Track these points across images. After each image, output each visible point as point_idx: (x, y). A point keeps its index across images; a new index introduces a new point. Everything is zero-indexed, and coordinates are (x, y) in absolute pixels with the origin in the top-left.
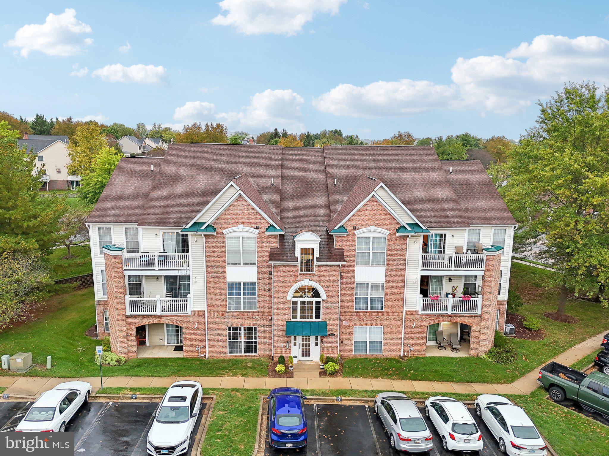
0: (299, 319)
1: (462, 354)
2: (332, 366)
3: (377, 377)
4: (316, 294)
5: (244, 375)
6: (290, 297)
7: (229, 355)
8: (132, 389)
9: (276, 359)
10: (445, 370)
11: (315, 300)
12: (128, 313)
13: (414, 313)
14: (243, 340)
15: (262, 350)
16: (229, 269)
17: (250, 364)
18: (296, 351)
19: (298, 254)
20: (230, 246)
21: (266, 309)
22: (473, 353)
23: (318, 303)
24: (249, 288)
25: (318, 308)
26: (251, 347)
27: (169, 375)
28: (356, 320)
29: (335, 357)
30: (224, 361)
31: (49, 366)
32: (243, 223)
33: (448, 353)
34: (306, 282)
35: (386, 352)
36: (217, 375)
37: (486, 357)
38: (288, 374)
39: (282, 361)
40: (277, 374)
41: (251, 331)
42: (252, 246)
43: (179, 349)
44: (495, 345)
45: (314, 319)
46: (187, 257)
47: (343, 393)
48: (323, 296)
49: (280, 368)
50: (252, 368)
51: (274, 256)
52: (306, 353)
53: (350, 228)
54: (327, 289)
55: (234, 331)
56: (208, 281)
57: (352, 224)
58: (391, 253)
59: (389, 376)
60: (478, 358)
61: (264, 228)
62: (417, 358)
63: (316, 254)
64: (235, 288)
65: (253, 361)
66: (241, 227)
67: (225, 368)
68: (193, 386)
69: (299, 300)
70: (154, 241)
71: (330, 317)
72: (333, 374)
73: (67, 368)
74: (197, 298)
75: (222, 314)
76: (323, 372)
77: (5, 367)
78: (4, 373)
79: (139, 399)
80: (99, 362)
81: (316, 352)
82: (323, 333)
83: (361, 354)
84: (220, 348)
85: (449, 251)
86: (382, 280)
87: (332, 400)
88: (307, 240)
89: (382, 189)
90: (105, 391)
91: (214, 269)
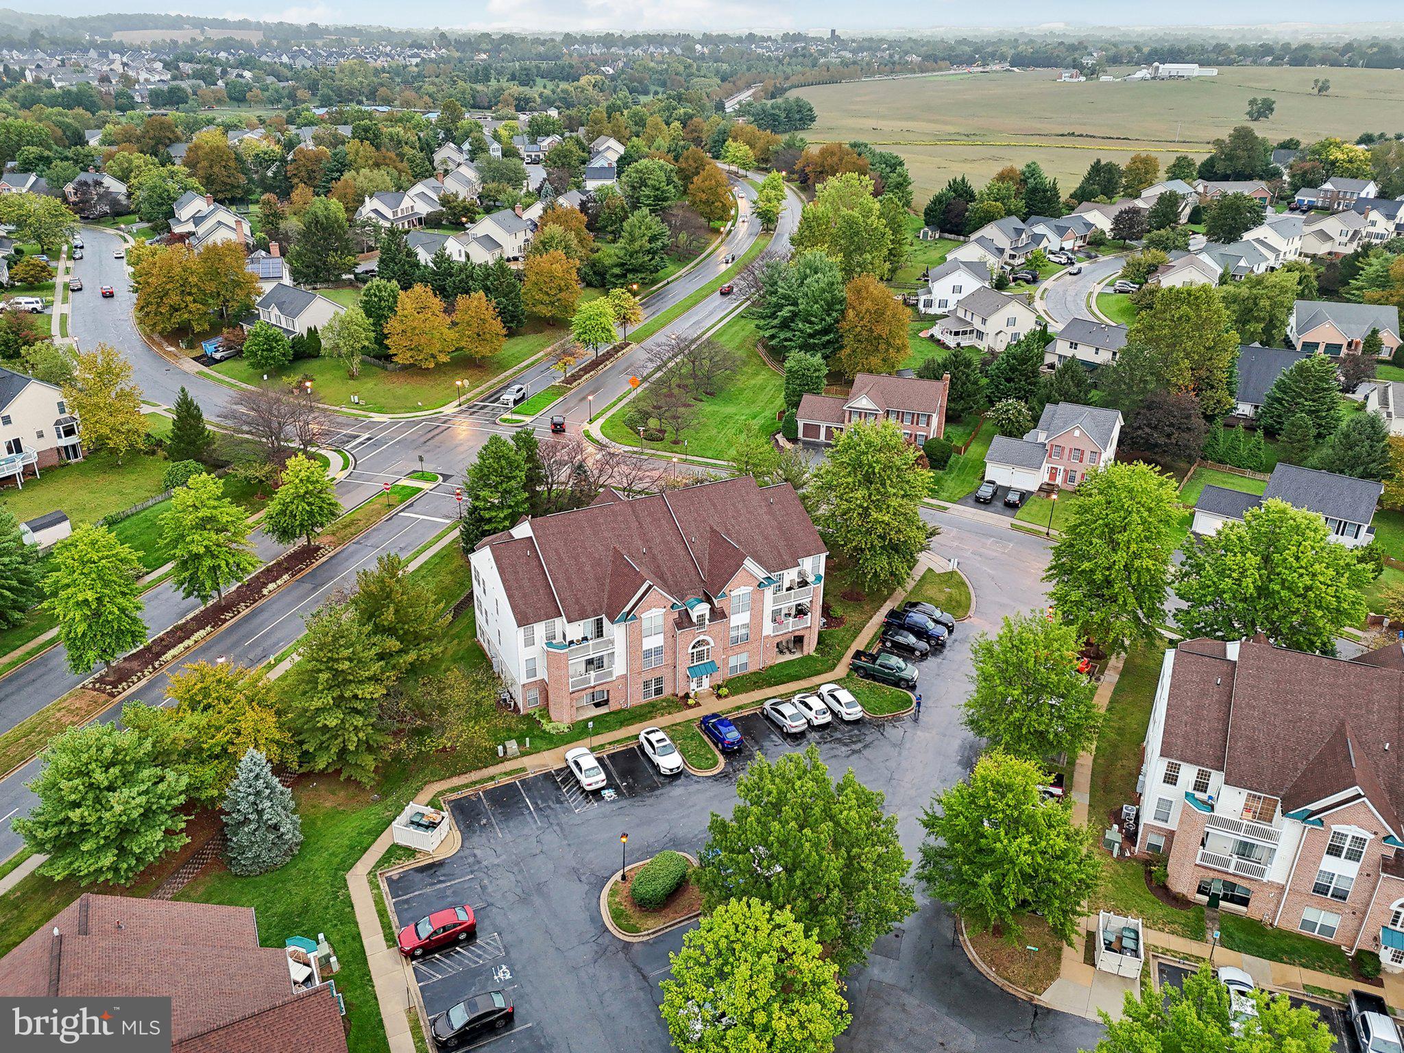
0: (695, 664)
1: (798, 655)
2: (724, 691)
4: (709, 643)
5: (669, 713)
6: (689, 651)
7: (643, 701)
8: (610, 743)
9: (681, 694)
10: (792, 671)
11: (706, 647)
12: (571, 690)
13: (769, 637)
14: (653, 688)
15: (667, 691)
16: (644, 640)
17: (666, 704)
18: (693, 685)
19: (695, 620)
20: (646, 624)
21: (671, 662)
22: (805, 653)
23: (708, 649)
24: (658, 651)
25: (708, 653)
26: (659, 691)
27: (623, 726)
28: (731, 653)
29: (720, 682)
30: (641, 706)
31: (530, 745)
32: (655, 606)
33: (788, 657)
34: (702, 637)
35: (752, 668)
36: (651, 719)
37: (814, 654)
38: (698, 704)
39: (687, 696)
40: (690, 707)
41: (659, 681)
42: (660, 621)
43: (600, 704)
45: (705, 661)
46: (604, 643)
47: (740, 708)
48: (712, 644)
49: (690, 702)
50: (669, 706)
51: (675, 626)
52: (700, 684)
53: (727, 593)
54: (714, 639)
55: (646, 684)
56: (629, 653)
57: (729, 590)
58: (754, 601)
59: (761, 688)
60: (809, 656)
61: (669, 606)
62: (770, 667)
63: (707, 617)
64: (648, 653)
65: (664, 700)
66: (654, 610)
68: (658, 730)
69: (695, 651)
70: (576, 630)
71: (717, 657)
72: (726, 696)
73: (538, 742)
74: (619, 667)
75: (639, 673)
76: (719, 697)
77: (501, 754)
78: (505, 759)
79: (619, 748)
80: (553, 732)
81: (706, 683)
82: (712, 668)
83: (734, 675)
84: (637, 698)
85: (786, 584)
86: (748, 621)
87: (736, 714)
88: (701, 609)
89: (748, 561)
90: (594, 749)
91: (634, 645)
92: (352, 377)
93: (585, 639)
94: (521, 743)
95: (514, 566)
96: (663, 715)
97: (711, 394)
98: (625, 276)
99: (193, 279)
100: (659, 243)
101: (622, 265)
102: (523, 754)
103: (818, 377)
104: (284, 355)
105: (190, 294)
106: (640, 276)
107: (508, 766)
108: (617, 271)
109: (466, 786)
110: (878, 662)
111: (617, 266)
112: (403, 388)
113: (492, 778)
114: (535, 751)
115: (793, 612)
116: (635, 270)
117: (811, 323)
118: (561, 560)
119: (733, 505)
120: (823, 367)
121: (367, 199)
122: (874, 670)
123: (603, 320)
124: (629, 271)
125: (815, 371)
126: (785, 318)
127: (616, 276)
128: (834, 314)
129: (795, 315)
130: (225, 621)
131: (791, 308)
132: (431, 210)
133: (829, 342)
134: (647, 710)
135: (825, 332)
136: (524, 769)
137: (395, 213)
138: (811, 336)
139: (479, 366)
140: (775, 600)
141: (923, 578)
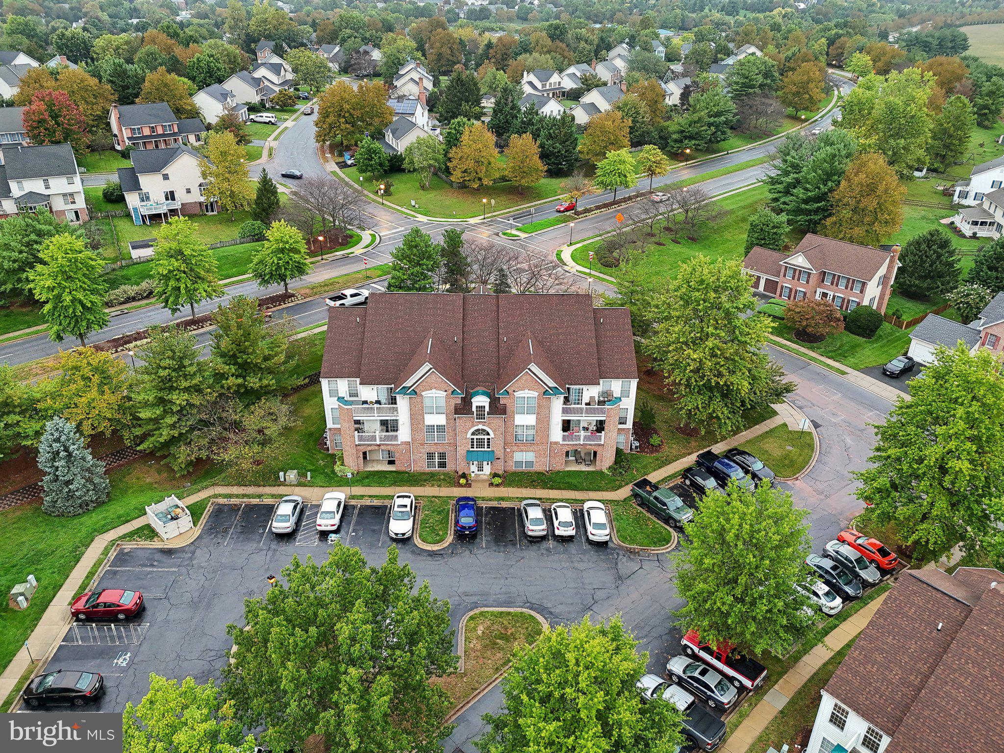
0: (475, 449)
1: (590, 469)
2: (497, 480)
3: (526, 487)
4: (488, 434)
5: (439, 486)
6: (469, 436)
7: (427, 470)
8: (370, 496)
9: (460, 473)
10: (574, 481)
11: (486, 437)
12: (357, 443)
13: (556, 443)
14: (437, 460)
15: (450, 467)
16: (426, 416)
17: (442, 477)
18: (474, 468)
19: (474, 409)
20: (427, 403)
21: (452, 441)
22: (598, 468)
23: (488, 439)
24: (441, 428)
25: (488, 442)
26: (442, 465)
27: (390, 486)
28: (515, 448)
29: (500, 472)
30: (424, 474)
31: (309, 478)
32: (435, 388)
33: (583, 468)
34: (480, 427)
35: (537, 468)
36: (421, 486)
37: (606, 471)
38: (468, 485)
39: (464, 476)
40: (461, 486)
41: (442, 455)
42: (442, 403)
43: (391, 462)
44: (616, 463)
45: (486, 449)
46: (396, 410)
47: (502, 499)
48: (492, 435)
49: (463, 481)
50: (444, 480)
51: (458, 411)
52: (481, 468)
53: (510, 391)
54: (494, 431)
55: (430, 456)
56: (412, 424)
57: (512, 389)
58: (539, 406)
59: (535, 487)
60: (601, 473)
61: (450, 392)
62: (559, 472)
63: (487, 409)
64: (431, 428)
65: (444, 474)
66: (434, 391)
67: (425, 480)
68: (410, 497)
69: (475, 437)
70: (369, 393)
71: (497, 447)
72: (497, 485)
73: (320, 479)
74: (404, 434)
75: (422, 445)
76: (491, 484)
77: (281, 479)
78: (283, 483)
79: (376, 503)
80: (339, 474)
81: (487, 469)
82: (492, 457)
83: (519, 469)
84: (420, 465)
85: (586, 399)
86: (534, 423)
87: (495, 504)
88: (481, 401)
89: (534, 367)
90: (353, 497)
91: (416, 418)
92: (423, 188)
93: (378, 402)
94: (302, 475)
95: (343, 328)
96: (433, 486)
97: (693, 239)
98: (681, 141)
100: (723, 118)
101: (682, 132)
102: (299, 485)
103: (775, 233)
106: (693, 142)
107: (281, 490)
108: (675, 136)
110: (654, 494)
111: (678, 132)
113: (261, 496)
114: (310, 485)
115: (593, 427)
116: (691, 138)
117: (806, 189)
120: (785, 225)
121: (527, 74)
122: (649, 501)
123: (622, 167)
124: (686, 137)
125: (774, 227)
126: (789, 184)
127: (676, 141)
128: (830, 184)
129: (798, 182)
130: (190, 331)
131: (796, 176)
132: (574, 87)
133: (819, 208)
134: (425, 477)
135: (818, 199)
137: (544, 85)
138: (806, 201)
139: (521, 194)
140: (565, 411)
141: (771, 431)
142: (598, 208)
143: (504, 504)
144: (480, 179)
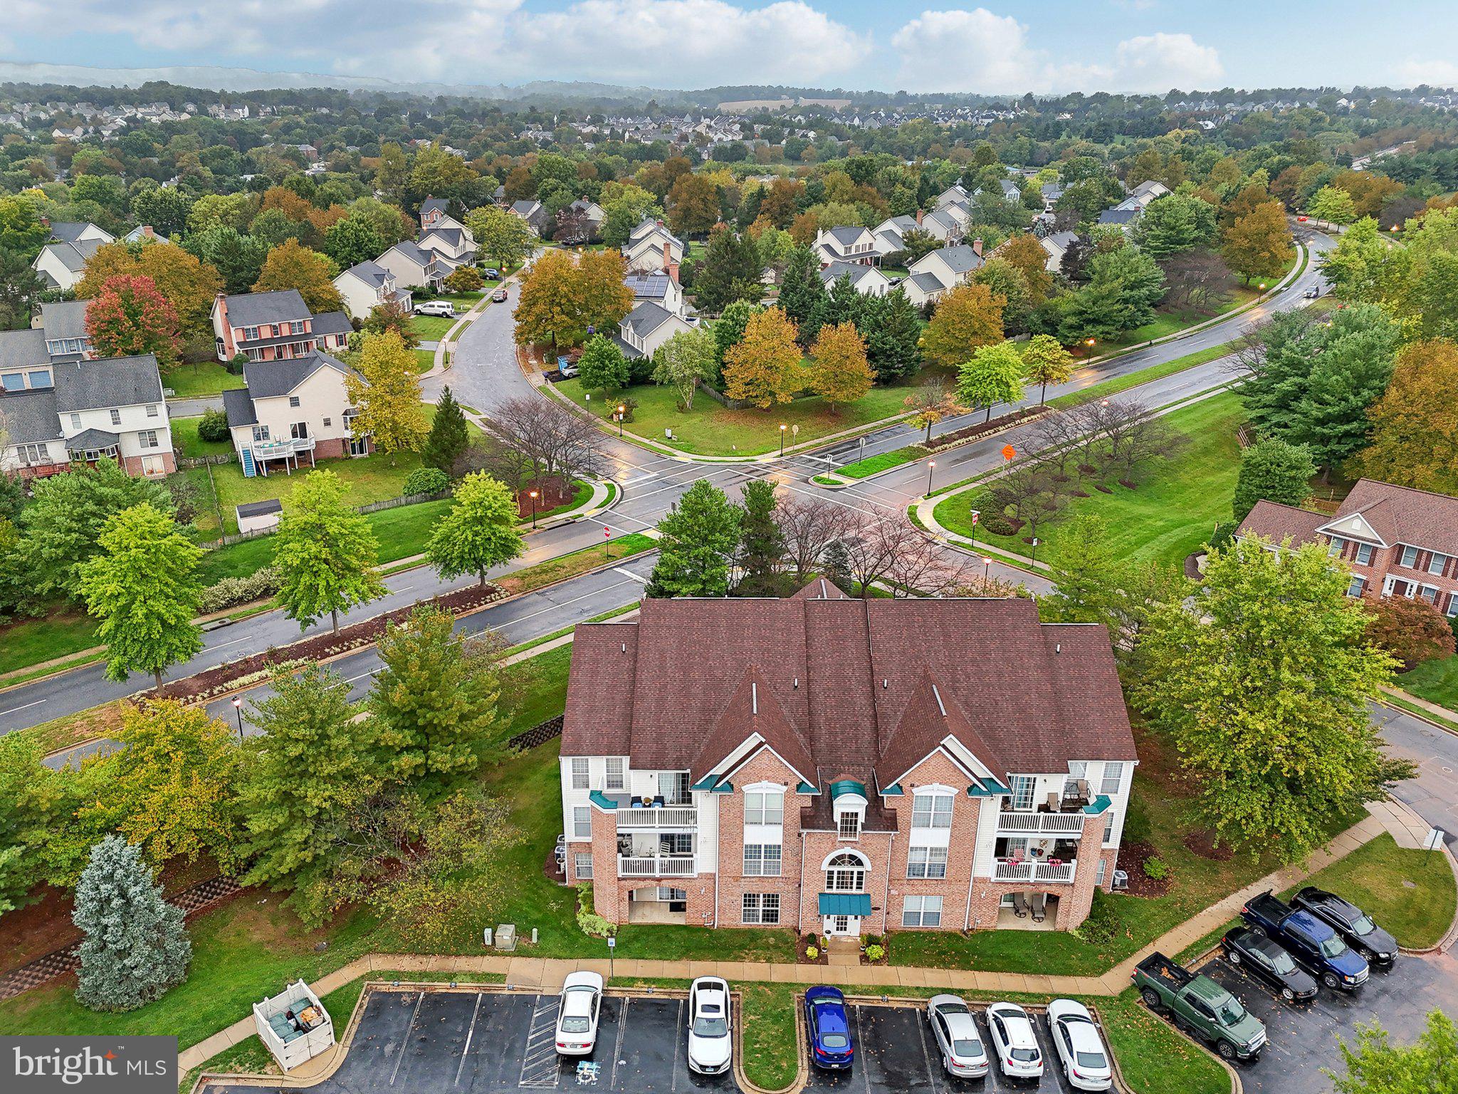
0: (834, 890)
1: (1044, 926)
2: (876, 951)
3: (931, 966)
4: (860, 863)
5: (769, 960)
6: (825, 866)
7: (743, 924)
8: (646, 980)
9: (805, 933)
10: (1018, 953)
11: (856, 869)
12: (620, 874)
13: (984, 880)
14: (761, 908)
15: (786, 920)
16: (747, 828)
17: (772, 940)
18: (830, 924)
19: (837, 818)
20: (750, 804)
21: (792, 874)
22: (1060, 927)
23: (860, 873)
24: (772, 851)
25: (860, 878)
26: (771, 916)
27: (680, 958)
28: (907, 889)
29: (880, 933)
30: (738, 933)
31: (535, 940)
32: (767, 778)
33: (1027, 924)
34: (848, 851)
35: (945, 925)
36: (736, 959)
37: (1076, 933)
38: (822, 960)
39: (812, 939)
40: (808, 960)
41: (772, 899)
42: (778, 805)
43: (677, 907)
44: (1092, 916)
45: (854, 891)
46: (693, 816)
47: (890, 989)
48: (868, 866)
49: (812, 952)
50: (776, 947)
51: (805, 821)
52: (842, 926)
53: (905, 786)
54: (872, 859)
55: (750, 900)
56: (721, 843)
57: (909, 782)
58: (958, 813)
59: (946, 965)
60: (1065, 934)
61: (794, 785)
62: (986, 933)
63: (861, 819)
64: (754, 851)
65: (774, 934)
66: (765, 783)
67: (742, 947)
68: (721, 987)
69: (836, 869)
70: (644, 783)
71: (875, 889)
72: (877, 962)
73: (554, 939)
74: (704, 859)
75: (736, 879)
76: (865, 959)
77: (488, 942)
78: (491, 951)
79: (657, 994)
80: (586, 930)
81: (855, 927)
82: (864, 906)
83: (913, 927)
84: (732, 917)
85: (1040, 798)
86: (945, 844)
87: (876, 1001)
88: (850, 803)
89: (951, 742)
90: (613, 981)
91: (729, 829)
92: (682, 409)
93: (660, 800)
94: (522, 932)
95: (596, 661)
96: (757, 959)
97: (1131, 486)
98: (1081, 327)
99: (563, 289)
100: (1145, 291)
101: (1081, 313)
102: (520, 953)
103: (1293, 478)
104: (617, 375)
105: (559, 304)
106: (1101, 328)
107: (487, 964)
108: (1071, 320)
109: (411, 976)
110: (1186, 989)
111: (1074, 314)
112: (727, 427)
113: (450, 976)
114: (537, 953)
115: (1050, 849)
116: (1096, 322)
117: (1322, 402)
118: (662, 667)
119: (981, 641)
120: (1308, 464)
121: (820, 233)
122: (1174, 1002)
123: (1003, 370)
124: (1088, 321)
125: (1291, 468)
126: (1286, 394)
127: (1071, 327)
128: (1365, 393)
129: (1303, 390)
130: (328, 655)
131: (1299, 380)
132: (893, 249)
133: (1347, 434)
134: (739, 940)
135: (1345, 418)
136: (501, 978)
137: (848, 250)
138: (1321, 422)
139: (834, 415)
140: (1004, 822)
141: (1366, 848)
142: (963, 434)
143: (895, 1003)
144: (772, 394)
